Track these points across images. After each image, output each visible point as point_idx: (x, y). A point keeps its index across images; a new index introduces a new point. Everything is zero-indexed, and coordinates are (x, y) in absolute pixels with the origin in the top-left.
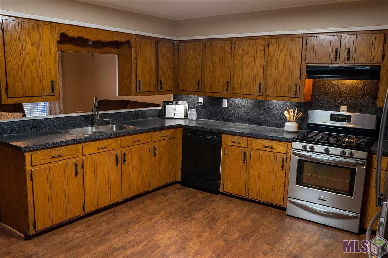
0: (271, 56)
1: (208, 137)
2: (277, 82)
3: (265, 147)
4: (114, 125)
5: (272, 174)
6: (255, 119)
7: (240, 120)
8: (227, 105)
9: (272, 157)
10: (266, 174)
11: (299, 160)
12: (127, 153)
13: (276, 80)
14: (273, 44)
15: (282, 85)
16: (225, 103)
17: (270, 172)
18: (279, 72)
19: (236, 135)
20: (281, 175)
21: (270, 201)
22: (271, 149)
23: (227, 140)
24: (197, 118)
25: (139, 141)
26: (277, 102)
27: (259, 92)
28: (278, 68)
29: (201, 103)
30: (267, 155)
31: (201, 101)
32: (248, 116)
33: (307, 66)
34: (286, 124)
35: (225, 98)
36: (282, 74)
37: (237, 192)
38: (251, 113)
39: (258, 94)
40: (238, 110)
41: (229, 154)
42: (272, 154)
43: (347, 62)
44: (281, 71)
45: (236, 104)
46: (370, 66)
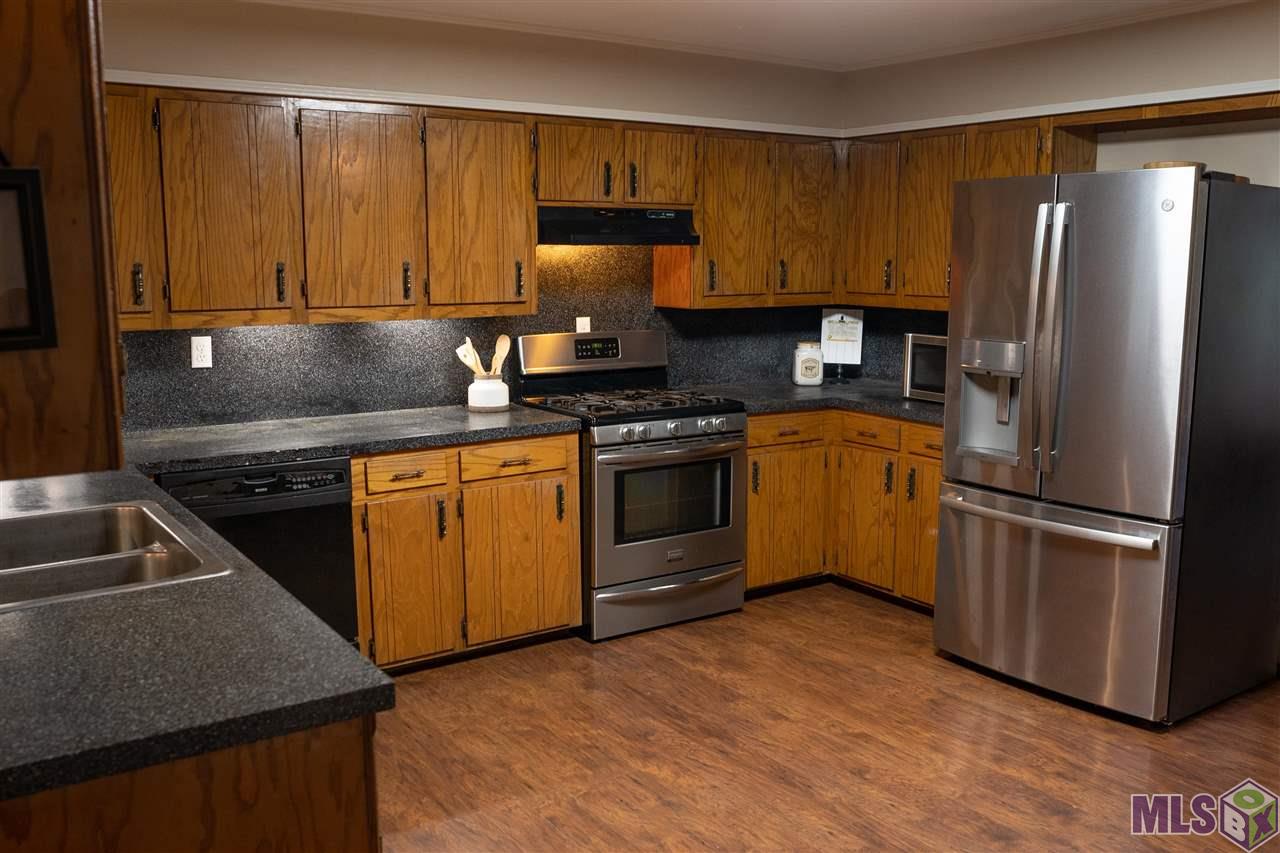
0: (436, 176)
1: (297, 483)
2: (463, 256)
3: (504, 465)
5: (533, 541)
8: (215, 356)
9: (529, 492)
10: (515, 548)
11: (617, 473)
13: (457, 252)
14: (440, 135)
15: (476, 265)
16: (202, 352)
17: (527, 539)
18: (465, 225)
19: (408, 450)
20: (558, 537)
21: (534, 626)
22: (523, 467)
23: (373, 479)
26: (406, 324)
27: (406, 295)
28: (462, 212)
30: (513, 488)
33: (539, 207)
34: (471, 387)
35: (199, 332)
36: (477, 229)
37: (426, 648)
38: (318, 374)
39: (403, 301)
40: (262, 372)
41: (386, 525)
42: (526, 480)
43: (631, 200)
44: (471, 222)
45: (251, 348)
46: (677, 212)
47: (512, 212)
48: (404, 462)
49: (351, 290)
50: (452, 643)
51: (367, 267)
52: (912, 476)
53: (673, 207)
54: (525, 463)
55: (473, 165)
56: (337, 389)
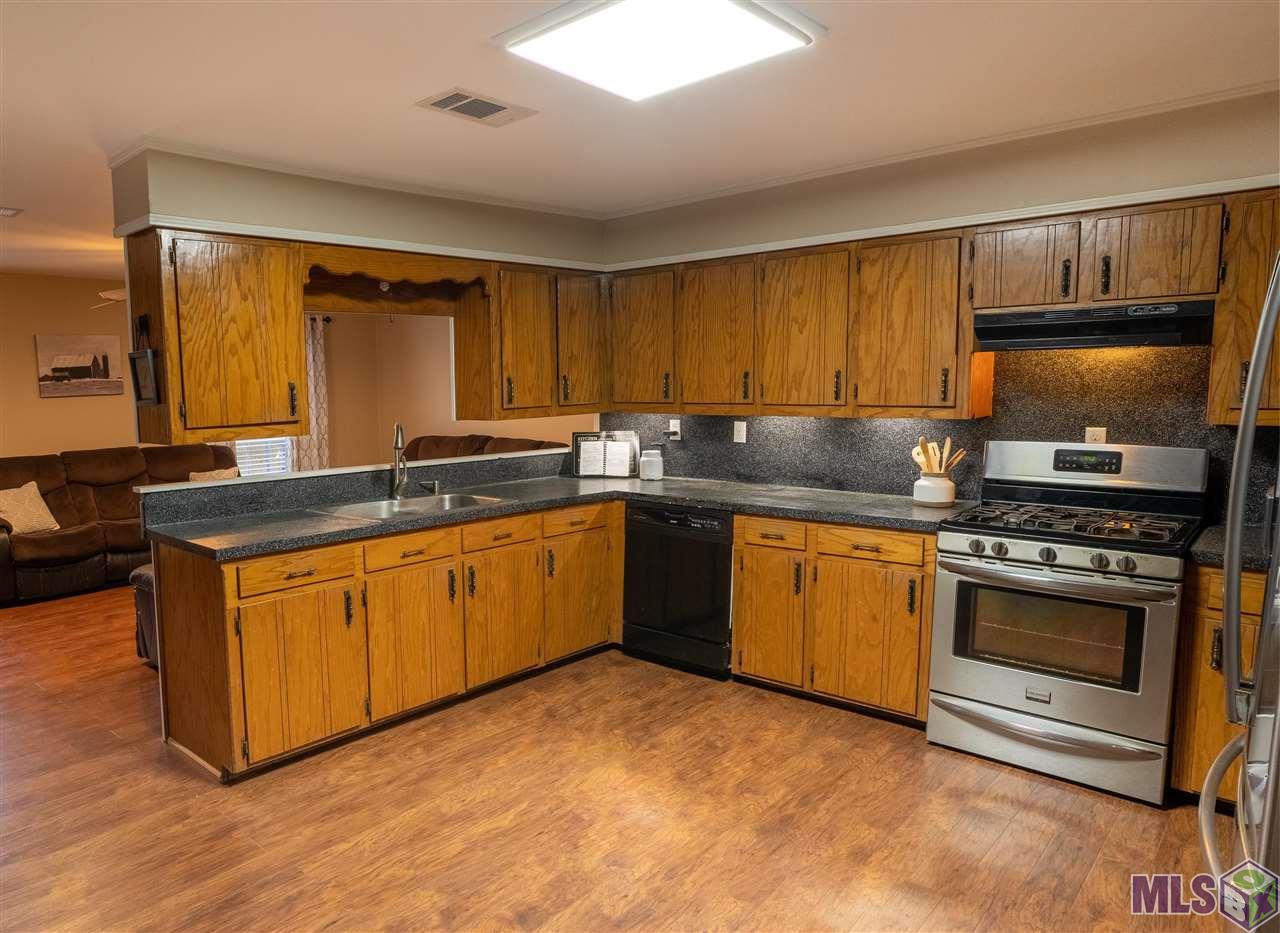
0: (869, 297)
1: (694, 523)
2: (889, 365)
3: (856, 548)
4: (447, 496)
5: (881, 623)
6: (828, 470)
7: (785, 475)
8: (747, 437)
9: (879, 576)
10: (861, 624)
11: (960, 583)
12: (477, 566)
13: (883, 361)
14: (873, 263)
15: (901, 373)
16: (740, 433)
17: (875, 619)
18: (893, 338)
19: (771, 516)
20: (908, 628)
21: (878, 701)
22: (875, 554)
23: (747, 531)
24: (664, 475)
25: (509, 536)
27: (837, 398)
28: (890, 327)
29: (675, 433)
30: (863, 571)
31: (675, 430)
32: (805, 463)
33: (977, 317)
34: (917, 483)
35: (739, 418)
36: (903, 343)
37: (778, 675)
39: (833, 402)
40: (776, 450)
42: (880, 567)
43: (1103, 297)
44: (899, 333)
45: (770, 432)
46: (1178, 304)
47: (941, 322)
48: (773, 526)
49: (794, 393)
50: (799, 679)
51: (807, 375)
53: (1174, 300)
54: (877, 550)
55: (902, 285)
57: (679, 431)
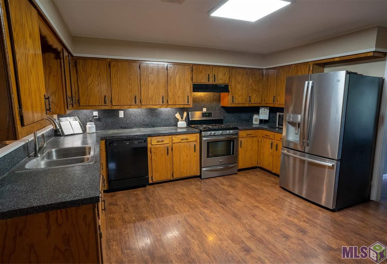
0: (170, 77)
1: (136, 142)
2: (176, 95)
3: (182, 140)
5: (189, 157)
8: (124, 115)
9: (188, 146)
10: (184, 158)
11: (207, 142)
13: (174, 94)
15: (178, 97)
16: (121, 114)
17: (187, 156)
18: (176, 88)
19: (160, 136)
20: (194, 156)
21: (189, 175)
22: (186, 140)
24: (96, 131)
27: (163, 103)
28: (175, 85)
31: (96, 115)
32: (143, 122)
33: (193, 84)
34: (178, 123)
35: (121, 110)
36: (179, 89)
37: (164, 178)
38: (146, 119)
40: (134, 118)
41: (155, 152)
42: (187, 143)
43: (214, 82)
44: (177, 87)
45: (131, 114)
47: (187, 85)
48: (160, 139)
50: (170, 177)
51: (154, 97)
52: (277, 145)
53: (224, 84)
54: (187, 139)
55: (178, 75)
56: (150, 122)
57: (98, 115)
